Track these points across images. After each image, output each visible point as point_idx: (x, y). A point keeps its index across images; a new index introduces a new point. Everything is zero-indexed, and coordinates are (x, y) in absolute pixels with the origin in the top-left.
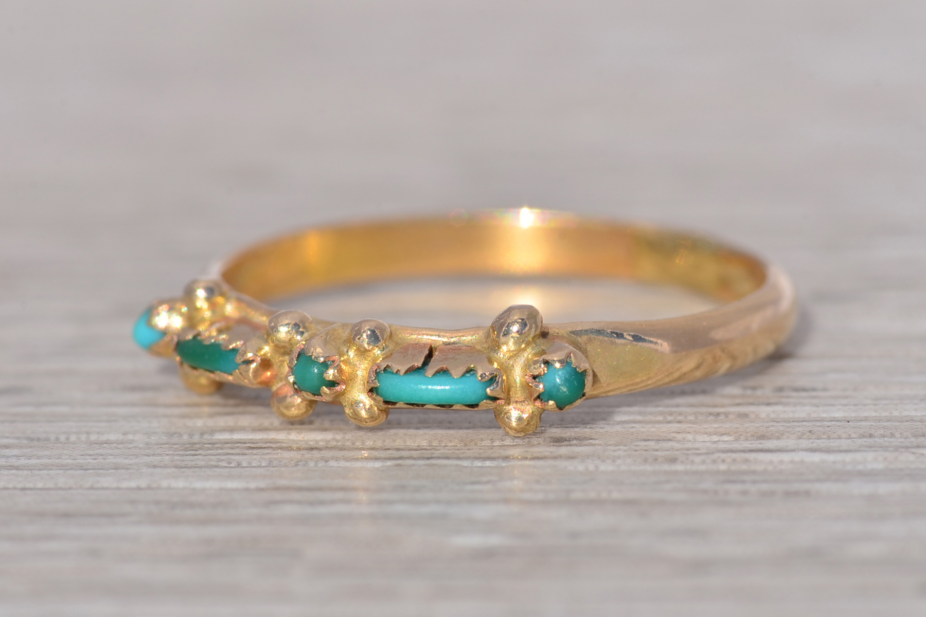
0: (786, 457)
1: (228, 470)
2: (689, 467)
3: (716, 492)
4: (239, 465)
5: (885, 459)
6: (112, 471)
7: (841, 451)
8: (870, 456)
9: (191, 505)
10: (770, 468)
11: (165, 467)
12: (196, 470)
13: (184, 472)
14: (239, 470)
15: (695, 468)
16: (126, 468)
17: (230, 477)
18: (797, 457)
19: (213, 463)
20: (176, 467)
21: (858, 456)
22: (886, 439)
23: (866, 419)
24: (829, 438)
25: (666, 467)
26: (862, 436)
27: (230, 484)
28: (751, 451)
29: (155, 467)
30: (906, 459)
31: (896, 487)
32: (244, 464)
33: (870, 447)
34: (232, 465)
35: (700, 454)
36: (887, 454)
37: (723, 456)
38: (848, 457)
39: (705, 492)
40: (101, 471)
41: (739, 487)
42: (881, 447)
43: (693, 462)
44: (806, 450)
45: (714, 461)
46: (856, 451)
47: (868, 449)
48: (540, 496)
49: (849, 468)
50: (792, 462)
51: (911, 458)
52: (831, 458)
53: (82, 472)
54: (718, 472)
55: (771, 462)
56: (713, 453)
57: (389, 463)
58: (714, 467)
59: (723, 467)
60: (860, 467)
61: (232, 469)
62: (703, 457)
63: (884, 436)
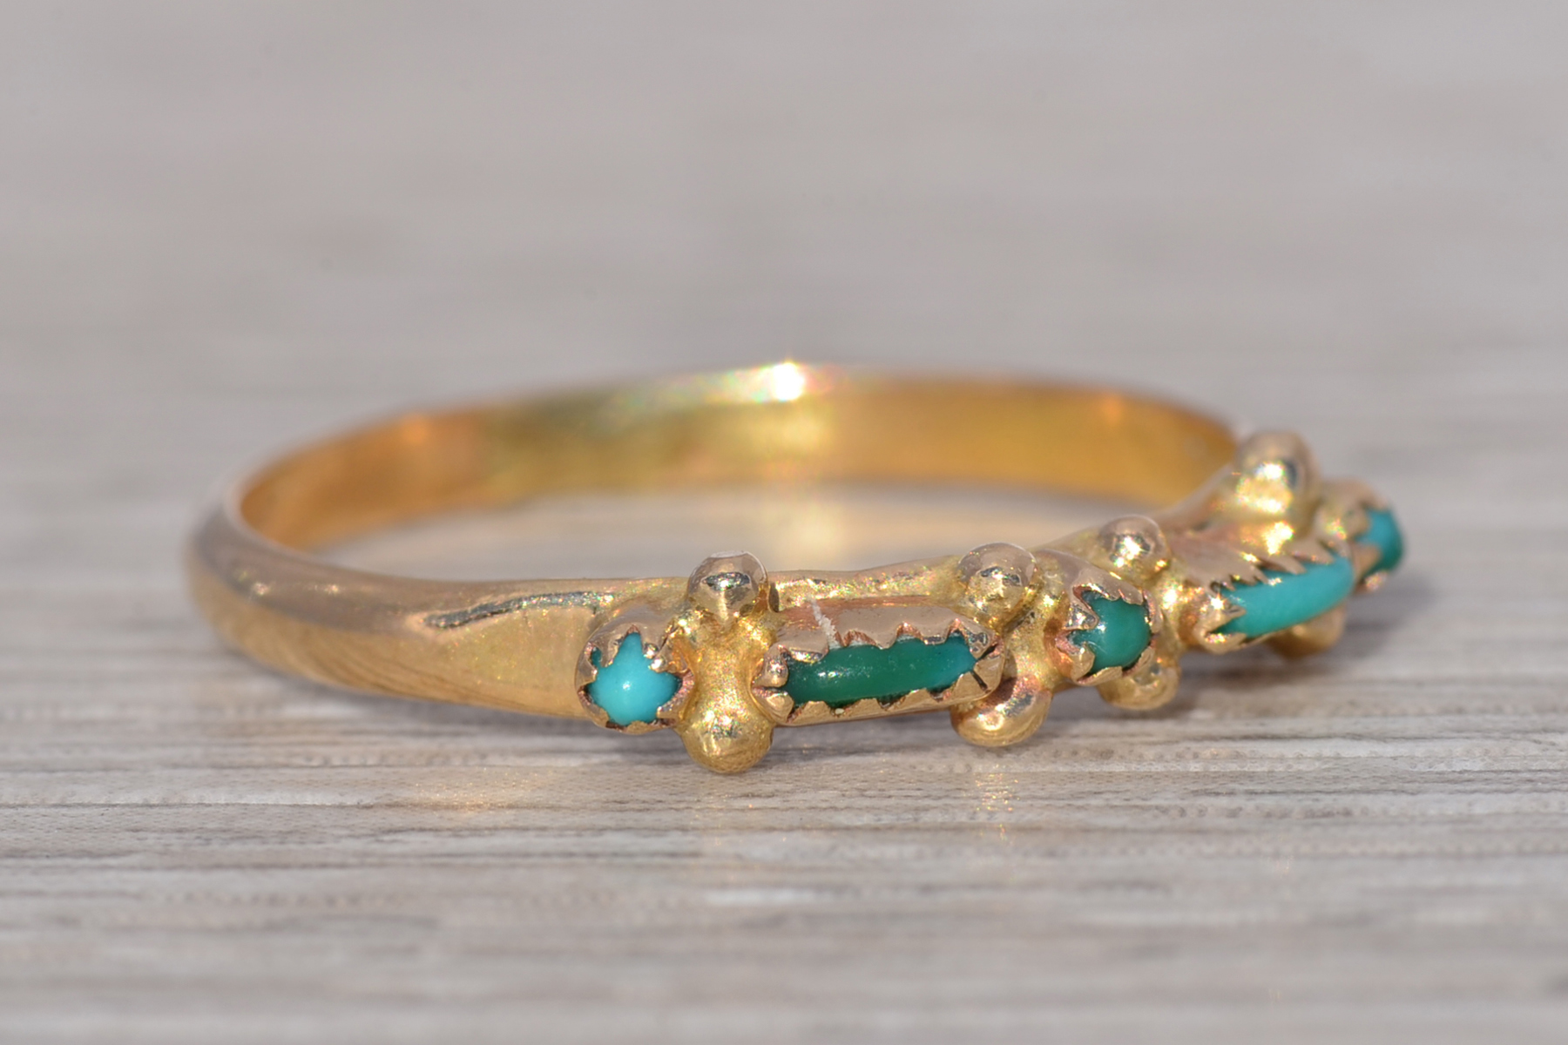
0: (1310, 749)
1: (306, 771)
2: (1134, 767)
3: (1183, 812)
4: (326, 764)
5: (1487, 752)
6: (100, 774)
7: (1407, 739)
8: (1459, 747)
9: (241, 836)
10: (1280, 768)
11: (194, 766)
12: (249, 771)
13: (227, 776)
14: (327, 771)
15: (1144, 768)
16: (124, 768)
17: (311, 785)
18: (1328, 749)
19: (281, 760)
20: (215, 766)
21: (1438, 748)
22: (1488, 717)
23: (1451, 681)
24: (1385, 715)
25: (1093, 767)
26: (1445, 711)
27: (309, 799)
28: (1246, 738)
29: (176, 766)
30: (1524, 753)
31: (1507, 803)
32: (336, 762)
33: (1459, 731)
34: (315, 763)
35: (1154, 744)
36: (1489, 743)
37: (1194, 746)
38: (1420, 750)
39: (1164, 810)
40: (78, 774)
41: (1224, 802)
42: (1478, 731)
43: (1141, 759)
44: (1345, 736)
45: (1180, 757)
46: (1433, 738)
47: (1455, 735)
48: (867, 819)
49: (1422, 768)
50: (1319, 758)
51: (1534, 750)
52: (1389, 750)
53: (45, 775)
54: (1185, 776)
55: (1282, 759)
56: (1177, 742)
57: (595, 760)
58: (1179, 767)
59: (1194, 767)
60: (1442, 767)
61: (314, 771)
62: (1159, 749)
63: (1483, 711)
